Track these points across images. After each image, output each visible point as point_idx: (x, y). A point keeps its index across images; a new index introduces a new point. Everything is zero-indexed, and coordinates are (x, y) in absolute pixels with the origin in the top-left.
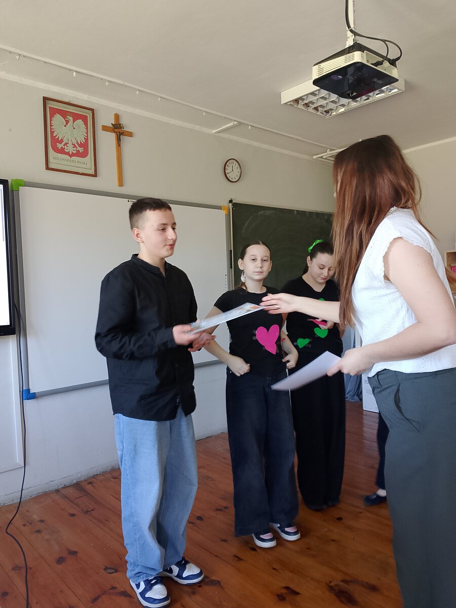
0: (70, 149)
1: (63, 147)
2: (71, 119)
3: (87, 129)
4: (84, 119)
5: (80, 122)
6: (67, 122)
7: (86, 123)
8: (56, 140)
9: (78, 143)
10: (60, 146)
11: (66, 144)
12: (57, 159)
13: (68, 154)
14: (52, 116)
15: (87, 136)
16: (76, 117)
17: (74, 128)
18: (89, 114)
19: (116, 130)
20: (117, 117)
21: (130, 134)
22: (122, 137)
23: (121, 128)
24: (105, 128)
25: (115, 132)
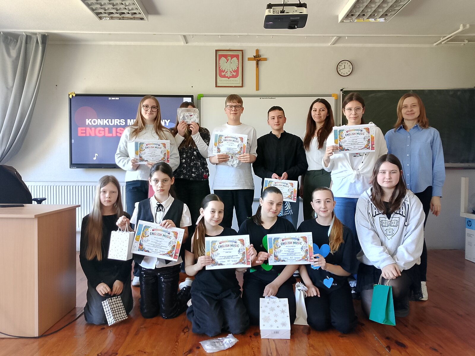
0: (229, 74)
1: (225, 74)
2: (230, 58)
3: (239, 62)
4: (237, 56)
5: (235, 59)
6: (228, 60)
7: (238, 59)
8: (221, 71)
9: (233, 71)
10: (223, 74)
11: (227, 72)
12: (222, 81)
13: (227, 77)
14: (219, 59)
15: (239, 66)
16: (232, 56)
17: (231, 63)
18: (240, 54)
19: (256, 59)
20: (257, 51)
21: (265, 59)
22: (260, 62)
23: (259, 57)
24: (249, 59)
25: (255, 60)
